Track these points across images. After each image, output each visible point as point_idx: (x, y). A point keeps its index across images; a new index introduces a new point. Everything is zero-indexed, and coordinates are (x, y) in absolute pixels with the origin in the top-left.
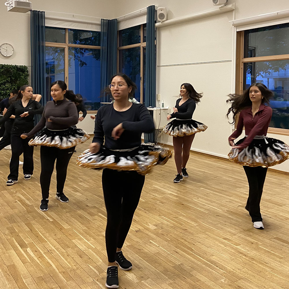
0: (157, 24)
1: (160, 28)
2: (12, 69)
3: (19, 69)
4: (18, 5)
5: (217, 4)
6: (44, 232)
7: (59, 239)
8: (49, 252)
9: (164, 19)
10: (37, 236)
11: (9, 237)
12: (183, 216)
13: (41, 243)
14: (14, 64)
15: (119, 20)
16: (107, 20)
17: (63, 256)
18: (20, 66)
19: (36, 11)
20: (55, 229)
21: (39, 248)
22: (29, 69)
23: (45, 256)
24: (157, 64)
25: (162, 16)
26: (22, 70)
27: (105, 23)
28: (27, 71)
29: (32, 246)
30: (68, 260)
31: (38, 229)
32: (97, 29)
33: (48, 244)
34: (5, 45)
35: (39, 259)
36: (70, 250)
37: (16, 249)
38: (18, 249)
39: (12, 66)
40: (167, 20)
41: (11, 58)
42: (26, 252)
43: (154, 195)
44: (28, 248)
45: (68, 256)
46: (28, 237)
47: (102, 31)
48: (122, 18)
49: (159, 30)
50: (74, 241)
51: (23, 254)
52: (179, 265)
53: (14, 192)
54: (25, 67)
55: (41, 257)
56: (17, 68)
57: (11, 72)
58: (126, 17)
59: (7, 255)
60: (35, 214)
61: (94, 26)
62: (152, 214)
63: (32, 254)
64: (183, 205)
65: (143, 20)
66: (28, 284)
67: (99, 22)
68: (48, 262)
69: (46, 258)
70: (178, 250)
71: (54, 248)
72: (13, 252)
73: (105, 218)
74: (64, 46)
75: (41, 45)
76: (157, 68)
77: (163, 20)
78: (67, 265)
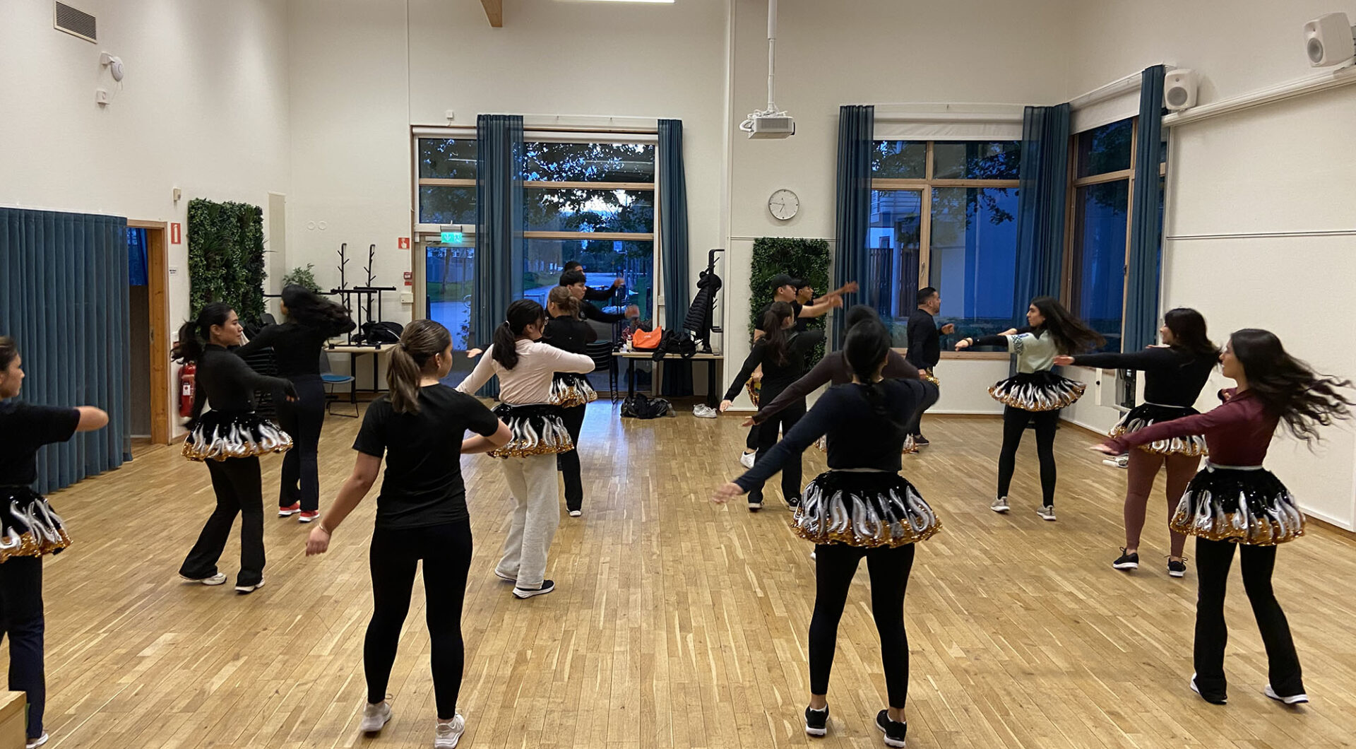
0: (1167, 119)
1: (1176, 128)
2: (793, 248)
3: (810, 247)
4: (763, 127)
5: (1322, 62)
6: (734, 613)
7: (752, 631)
8: (722, 648)
9: (1186, 105)
10: (718, 618)
11: (671, 609)
12: (1054, 646)
13: (716, 629)
14: (797, 237)
15: (1076, 105)
16: (1041, 107)
17: (740, 660)
18: (812, 241)
19: (853, 107)
20: (757, 613)
21: (710, 638)
22: (832, 247)
23: (710, 652)
24: (1166, 233)
25: (1179, 95)
26: (814, 249)
27: (1035, 117)
28: (827, 253)
29: (699, 632)
30: (745, 669)
31: (728, 605)
32: (1014, 134)
33: (728, 635)
34: (780, 193)
35: (698, 656)
36: (758, 655)
37: (670, 630)
38: (674, 632)
39: (794, 241)
40: (1196, 105)
41: (791, 223)
42: (684, 639)
43: (1020, 588)
44: (691, 635)
45: (748, 662)
46: (701, 616)
47: (1027, 139)
48: (1083, 101)
49: (1175, 134)
50: (776, 641)
51: (676, 641)
52: (951, 733)
53: (729, 527)
54: (824, 243)
55: (703, 653)
56: (804, 245)
57: (791, 256)
58: (1093, 97)
59: (652, 637)
60: (738, 578)
61: (1004, 127)
62: (978, 627)
63: (691, 645)
64: (1078, 622)
65: (1131, 108)
66: (657, 690)
67: (1019, 116)
68: (709, 665)
69: (711, 657)
70: (974, 708)
71: (733, 645)
72: (664, 634)
73: (866, 613)
74: (920, 187)
75: (861, 186)
76: (1165, 242)
77: (1182, 107)
78: (738, 676)
